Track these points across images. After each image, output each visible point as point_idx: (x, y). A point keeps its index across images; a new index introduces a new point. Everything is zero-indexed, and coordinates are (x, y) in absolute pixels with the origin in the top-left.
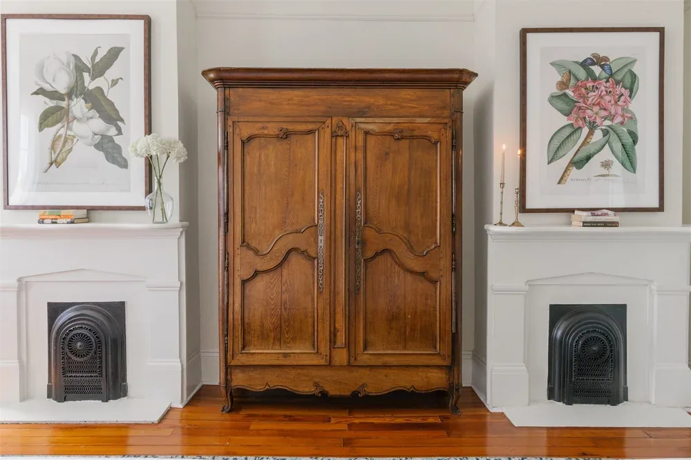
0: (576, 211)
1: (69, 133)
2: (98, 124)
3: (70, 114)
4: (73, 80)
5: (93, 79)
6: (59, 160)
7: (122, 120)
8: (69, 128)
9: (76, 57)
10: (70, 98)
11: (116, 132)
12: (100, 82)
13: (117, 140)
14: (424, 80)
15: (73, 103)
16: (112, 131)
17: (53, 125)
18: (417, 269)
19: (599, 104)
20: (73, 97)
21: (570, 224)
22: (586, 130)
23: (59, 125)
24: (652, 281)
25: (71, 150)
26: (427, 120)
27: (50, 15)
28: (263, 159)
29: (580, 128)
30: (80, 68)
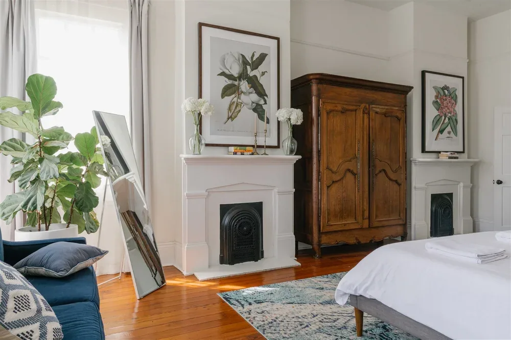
0: (442, 153)
1: (239, 101)
2: (254, 97)
3: (240, 90)
4: (242, 69)
5: (252, 70)
6: (233, 117)
7: (267, 96)
8: (239, 98)
9: (243, 56)
10: (240, 80)
11: (264, 103)
12: (255, 73)
13: (264, 107)
14: (395, 90)
15: (241, 83)
16: (262, 102)
17: (230, 95)
18: (394, 179)
19: (447, 107)
20: (242, 79)
21: (439, 158)
22: (443, 118)
23: (233, 96)
24: (459, 182)
25: (240, 110)
26: (397, 108)
27: (227, 28)
28: (335, 123)
29: (442, 116)
30: (245, 62)
